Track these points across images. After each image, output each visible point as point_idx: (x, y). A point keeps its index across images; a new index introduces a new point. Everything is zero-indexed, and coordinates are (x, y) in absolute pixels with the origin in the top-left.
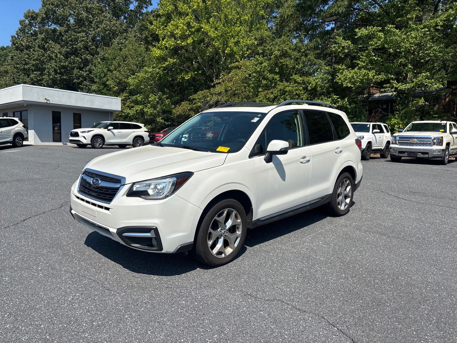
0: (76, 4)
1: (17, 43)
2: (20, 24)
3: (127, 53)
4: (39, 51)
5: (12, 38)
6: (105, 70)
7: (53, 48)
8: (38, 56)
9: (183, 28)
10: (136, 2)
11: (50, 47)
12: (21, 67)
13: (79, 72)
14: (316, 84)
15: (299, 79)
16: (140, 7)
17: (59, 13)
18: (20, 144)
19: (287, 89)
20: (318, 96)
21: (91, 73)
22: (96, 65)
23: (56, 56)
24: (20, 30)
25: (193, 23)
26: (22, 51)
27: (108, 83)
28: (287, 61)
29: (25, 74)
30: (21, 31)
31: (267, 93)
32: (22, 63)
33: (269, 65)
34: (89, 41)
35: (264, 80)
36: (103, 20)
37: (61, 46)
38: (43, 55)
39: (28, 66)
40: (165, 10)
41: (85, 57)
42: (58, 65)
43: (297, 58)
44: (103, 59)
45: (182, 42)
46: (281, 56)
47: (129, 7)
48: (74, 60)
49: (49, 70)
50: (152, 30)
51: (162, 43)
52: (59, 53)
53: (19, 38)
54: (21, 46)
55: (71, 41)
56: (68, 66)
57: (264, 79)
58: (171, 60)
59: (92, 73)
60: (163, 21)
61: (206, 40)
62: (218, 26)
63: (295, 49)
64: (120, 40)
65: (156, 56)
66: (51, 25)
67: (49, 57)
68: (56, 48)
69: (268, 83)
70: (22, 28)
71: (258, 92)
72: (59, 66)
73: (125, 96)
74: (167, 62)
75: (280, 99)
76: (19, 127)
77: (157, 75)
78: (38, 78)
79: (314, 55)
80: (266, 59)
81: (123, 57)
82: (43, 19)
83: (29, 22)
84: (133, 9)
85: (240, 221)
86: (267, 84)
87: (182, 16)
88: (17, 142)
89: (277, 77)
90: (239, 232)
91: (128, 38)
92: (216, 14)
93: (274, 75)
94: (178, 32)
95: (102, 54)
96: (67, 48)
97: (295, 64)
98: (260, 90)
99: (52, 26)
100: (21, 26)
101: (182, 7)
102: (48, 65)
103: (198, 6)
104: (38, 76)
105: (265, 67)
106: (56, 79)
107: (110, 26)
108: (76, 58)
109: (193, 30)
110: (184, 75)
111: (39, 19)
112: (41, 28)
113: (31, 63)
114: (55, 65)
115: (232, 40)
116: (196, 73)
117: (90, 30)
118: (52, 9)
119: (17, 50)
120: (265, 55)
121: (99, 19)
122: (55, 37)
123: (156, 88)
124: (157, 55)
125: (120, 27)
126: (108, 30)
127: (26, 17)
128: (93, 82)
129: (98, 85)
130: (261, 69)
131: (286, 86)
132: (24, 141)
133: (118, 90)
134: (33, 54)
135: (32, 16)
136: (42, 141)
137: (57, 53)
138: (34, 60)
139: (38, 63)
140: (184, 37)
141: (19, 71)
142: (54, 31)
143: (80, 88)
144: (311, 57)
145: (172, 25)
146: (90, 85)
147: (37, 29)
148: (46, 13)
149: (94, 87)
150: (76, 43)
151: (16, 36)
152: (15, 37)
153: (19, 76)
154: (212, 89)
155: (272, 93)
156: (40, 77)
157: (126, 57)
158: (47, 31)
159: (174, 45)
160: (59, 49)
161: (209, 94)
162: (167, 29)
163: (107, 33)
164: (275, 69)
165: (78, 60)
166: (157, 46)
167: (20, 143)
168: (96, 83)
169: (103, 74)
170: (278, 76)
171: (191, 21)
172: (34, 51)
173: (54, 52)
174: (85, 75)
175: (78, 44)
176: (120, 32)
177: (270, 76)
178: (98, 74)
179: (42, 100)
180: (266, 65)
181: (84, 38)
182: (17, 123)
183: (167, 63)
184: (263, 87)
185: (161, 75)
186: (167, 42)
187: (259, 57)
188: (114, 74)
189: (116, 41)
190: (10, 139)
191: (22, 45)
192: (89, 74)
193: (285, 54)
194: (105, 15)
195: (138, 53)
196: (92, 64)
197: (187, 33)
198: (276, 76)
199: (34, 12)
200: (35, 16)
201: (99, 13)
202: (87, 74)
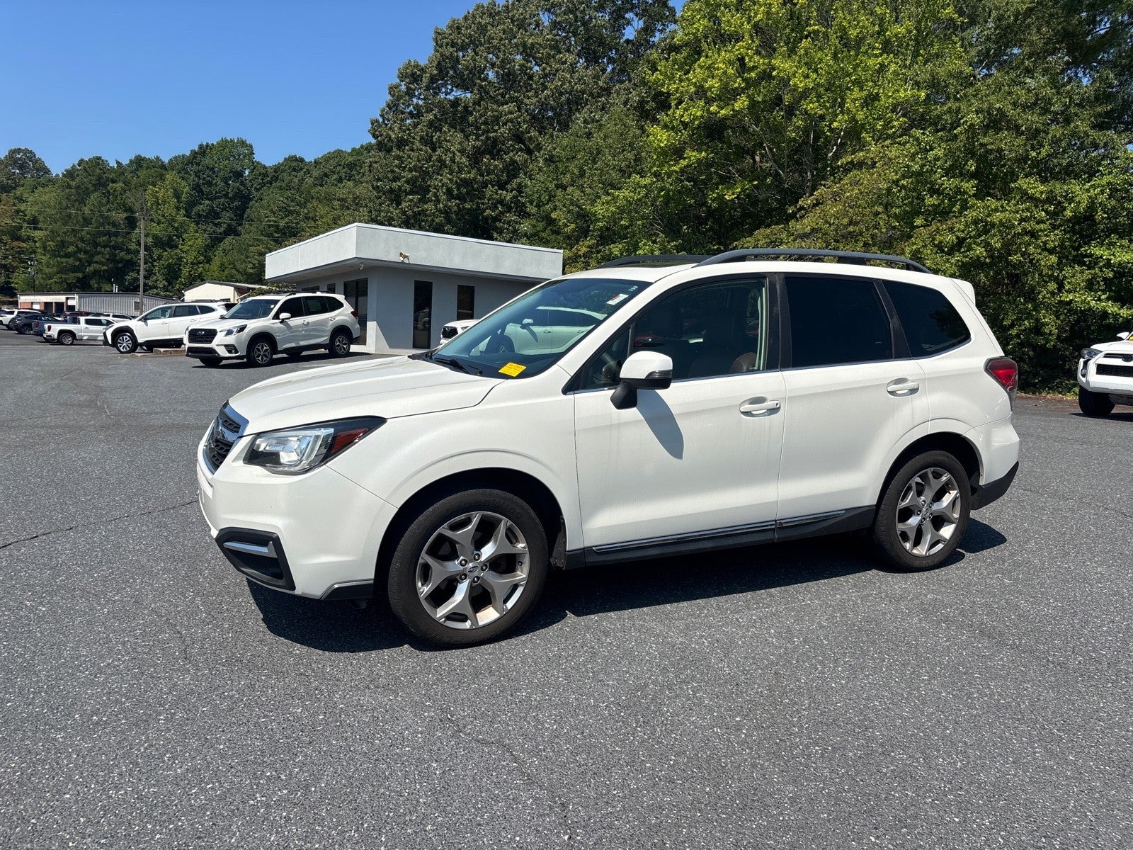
0: (501, 39)
1: (381, 135)
2: (390, 93)
3: (601, 142)
4: (421, 150)
5: (372, 124)
6: (552, 186)
7: (449, 141)
8: (419, 161)
9: (725, 72)
10: (640, 19)
11: (443, 141)
12: (385, 186)
13: (496, 193)
14: (1093, 202)
15: (1037, 188)
16: (648, 30)
17: (466, 63)
18: (343, 350)
19: (997, 217)
20: (1099, 237)
21: (520, 192)
22: (533, 175)
23: (453, 160)
24: (388, 106)
25: (751, 57)
26: (389, 151)
27: (553, 216)
28: (1001, 140)
29: (392, 201)
30: (390, 108)
31: (938, 231)
32: (386, 177)
33: (949, 153)
34: (524, 122)
35: (932, 196)
36: (557, 71)
37: (467, 137)
38: (429, 159)
39: (399, 184)
40: (689, 33)
41: (511, 157)
42: (454, 179)
43: (1036, 130)
44: (550, 160)
45: (722, 109)
46: (986, 128)
47: (623, 34)
48: (488, 165)
49: (438, 191)
50: (653, 84)
51: (674, 113)
52: (459, 151)
53: (386, 125)
54: (388, 141)
55: (485, 123)
56: (475, 179)
57: (934, 191)
58: (692, 155)
59: (524, 195)
60: (683, 60)
61: (787, 99)
62: (819, 59)
63: (1035, 104)
64: (591, 113)
65: (661, 147)
66: (452, 90)
67: (439, 162)
68: (454, 140)
69: (943, 201)
70: (392, 102)
71: (913, 228)
72: (456, 181)
73: (589, 247)
74: (684, 159)
75: (973, 246)
76: (344, 314)
77: (659, 193)
78: (416, 209)
79: (1092, 119)
80: (941, 138)
81: (591, 153)
82: (433, 79)
83: (407, 88)
84: (631, 37)
85: (523, 545)
86: (939, 205)
87: (728, 44)
88: (338, 346)
89: (969, 186)
90: (522, 574)
91: (610, 107)
92: (816, 27)
93: (962, 181)
94: (714, 84)
95: (548, 149)
96: (477, 139)
97: (1029, 148)
98: (919, 221)
99: (453, 93)
100: (391, 98)
101: (731, 20)
102: (436, 179)
103: (768, 13)
104: (415, 205)
105: (937, 159)
106: (450, 209)
107: (570, 82)
108: (492, 161)
109: (753, 75)
110: (722, 189)
111: (425, 81)
112: (429, 100)
113: (404, 177)
114: (450, 179)
115: (856, 93)
116: (756, 182)
117: (528, 96)
118: (451, 54)
119: (380, 150)
120: (939, 127)
121: (549, 69)
122: (457, 116)
123: (659, 224)
124: (662, 145)
125: (594, 82)
126: (566, 92)
127: (402, 77)
128: (524, 214)
129: (534, 222)
130: (923, 166)
131: (992, 210)
132: (352, 344)
133: (574, 230)
134: (409, 157)
135: (413, 75)
136: (391, 346)
137: (456, 152)
138: (410, 170)
139: (416, 177)
140: (728, 95)
141: (380, 194)
142: (456, 103)
143: (496, 229)
144: (1082, 125)
145: (701, 67)
146: (517, 223)
147: (421, 102)
148: (439, 66)
149: (525, 226)
150: (496, 127)
151: (381, 120)
152: (377, 121)
153: (380, 205)
154: (792, 223)
155: (951, 229)
156: (418, 207)
157: (599, 152)
158: (441, 105)
159: (702, 116)
160: (460, 143)
161: (784, 236)
162: (688, 80)
163: (563, 98)
164: (964, 165)
165: (496, 166)
166: (662, 123)
167: (344, 348)
168: (529, 215)
169: (546, 194)
170: (972, 182)
171: (747, 54)
172: (412, 150)
173: (448, 150)
174: (508, 198)
175: (499, 128)
176: (591, 94)
177: (948, 183)
178: (536, 195)
179: (394, 257)
180: (940, 153)
181: (513, 114)
182: (341, 305)
183: (684, 163)
184: (928, 213)
185: (668, 191)
186: (686, 110)
187: (923, 134)
188: (569, 195)
189: (580, 117)
190: (324, 339)
191: (390, 138)
192: (517, 197)
193: (995, 122)
194: (562, 58)
195: (628, 142)
196: (525, 174)
197: (736, 85)
198: (967, 182)
199: (417, 66)
200: (418, 73)
201: (549, 54)
202: (515, 197)
